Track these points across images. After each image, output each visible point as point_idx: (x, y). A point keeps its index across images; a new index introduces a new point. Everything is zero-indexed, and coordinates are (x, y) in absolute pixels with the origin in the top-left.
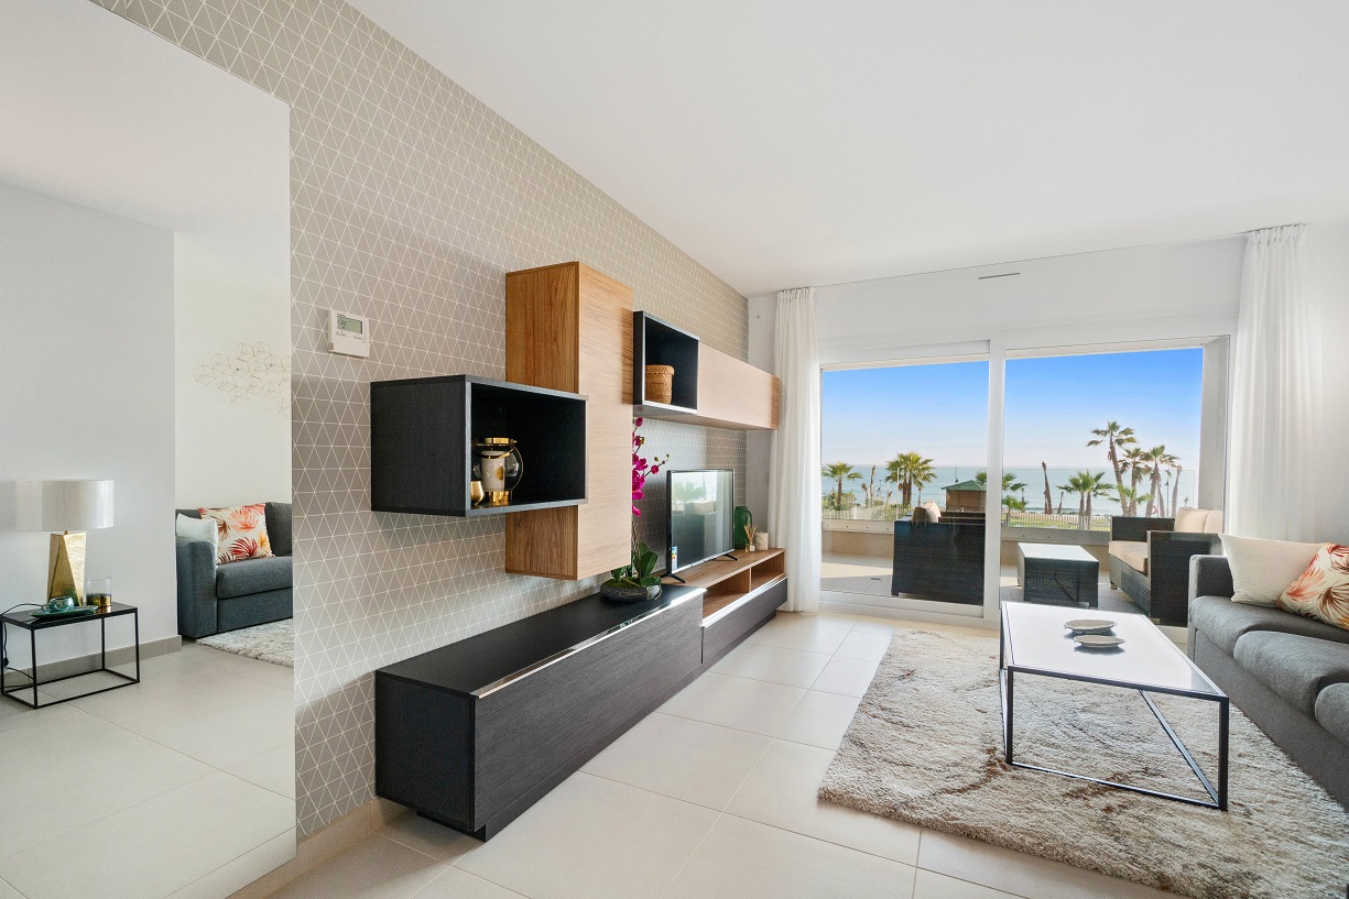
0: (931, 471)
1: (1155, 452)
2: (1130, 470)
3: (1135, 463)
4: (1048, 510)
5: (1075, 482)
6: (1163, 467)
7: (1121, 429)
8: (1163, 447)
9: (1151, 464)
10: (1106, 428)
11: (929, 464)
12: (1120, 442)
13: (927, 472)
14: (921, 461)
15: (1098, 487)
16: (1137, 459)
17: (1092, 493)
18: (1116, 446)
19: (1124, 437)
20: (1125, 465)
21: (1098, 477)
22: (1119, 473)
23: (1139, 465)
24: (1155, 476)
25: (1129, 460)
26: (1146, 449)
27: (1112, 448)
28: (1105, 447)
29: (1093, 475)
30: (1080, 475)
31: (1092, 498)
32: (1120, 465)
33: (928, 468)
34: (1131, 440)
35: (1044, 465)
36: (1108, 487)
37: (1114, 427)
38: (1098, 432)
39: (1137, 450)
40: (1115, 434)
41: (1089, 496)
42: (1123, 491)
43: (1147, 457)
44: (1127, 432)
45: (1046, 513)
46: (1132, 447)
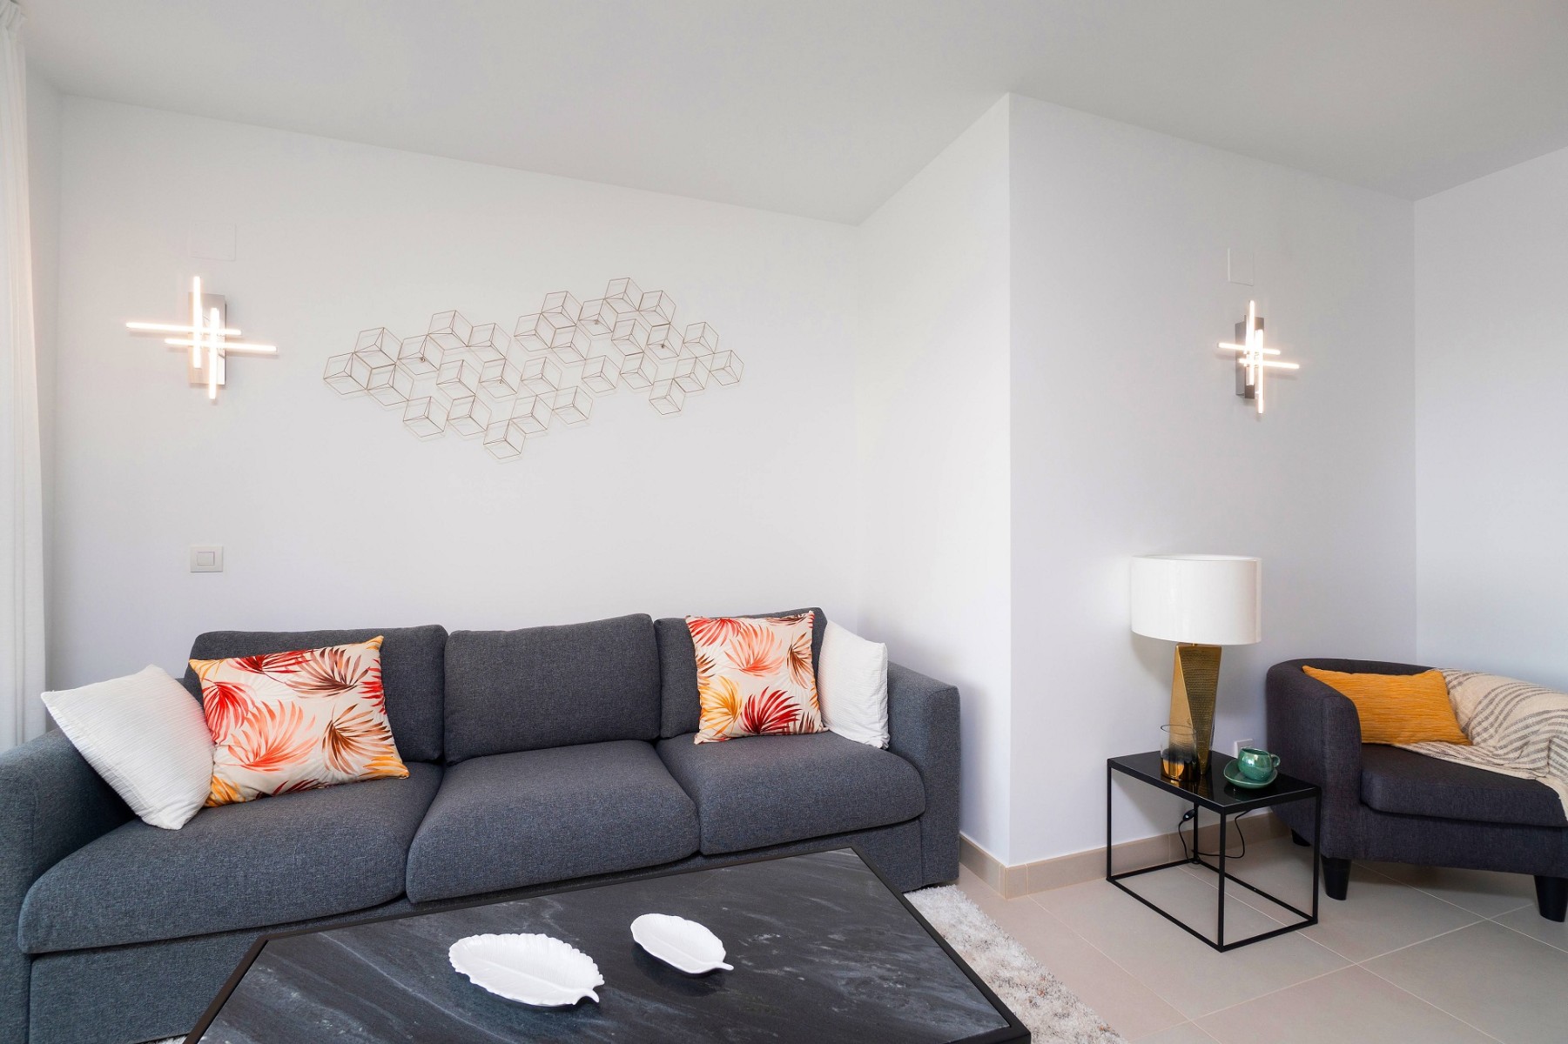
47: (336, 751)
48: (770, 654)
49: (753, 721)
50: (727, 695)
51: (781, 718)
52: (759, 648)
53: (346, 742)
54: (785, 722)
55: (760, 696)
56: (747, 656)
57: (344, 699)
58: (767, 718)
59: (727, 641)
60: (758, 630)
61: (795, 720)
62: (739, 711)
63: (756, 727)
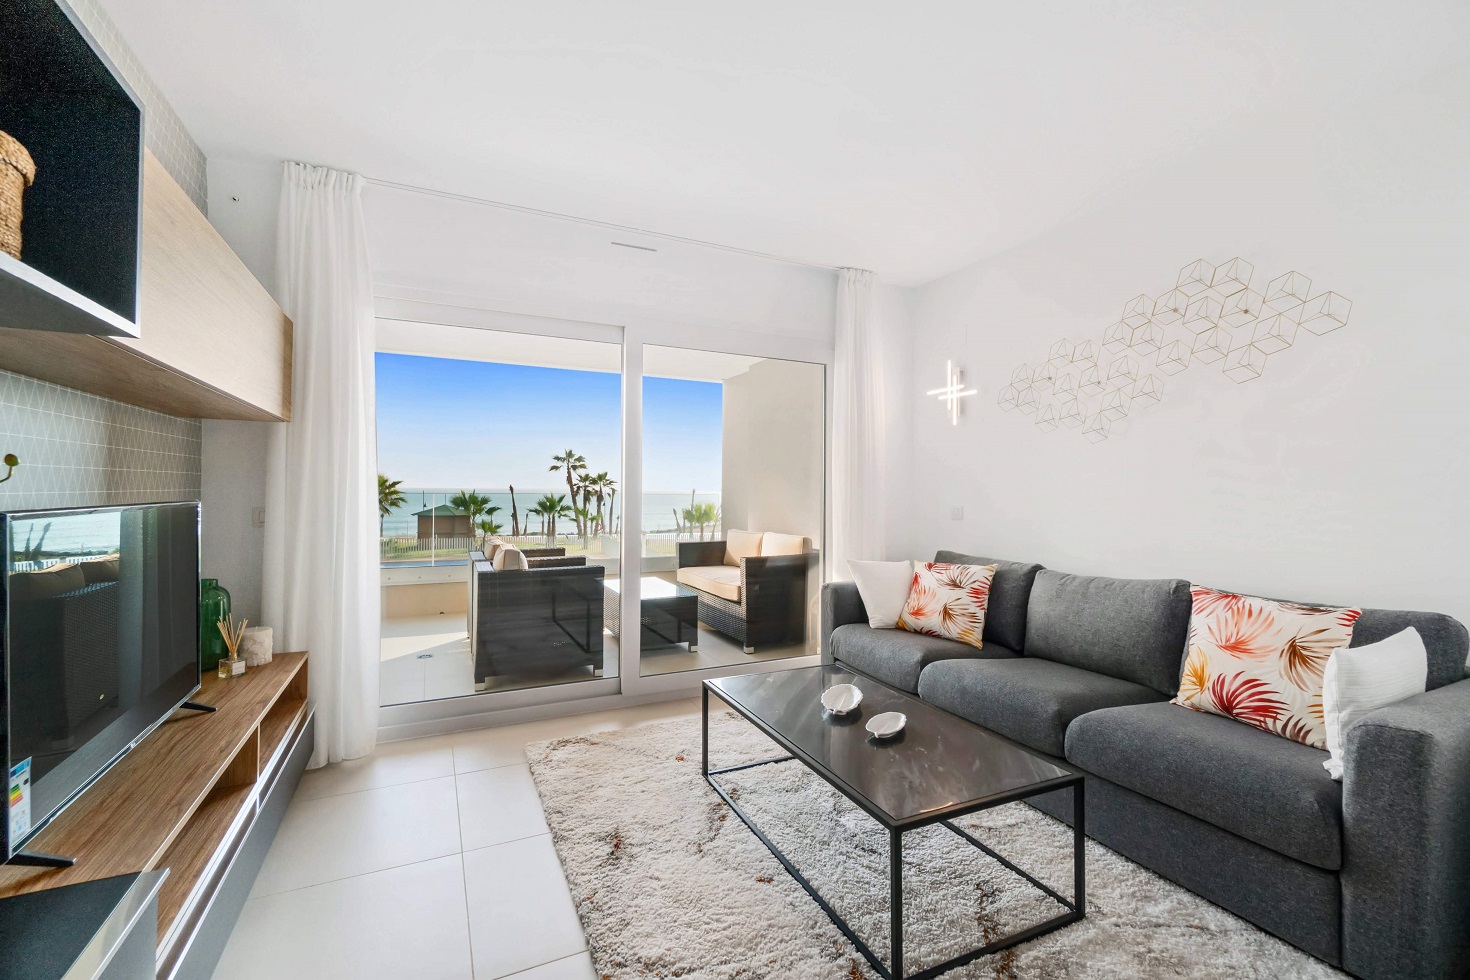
0: (401, 496)
1: (601, 477)
2: (582, 492)
3: (586, 487)
4: (516, 532)
5: (541, 504)
6: (606, 490)
7: (576, 457)
8: (606, 474)
9: (597, 488)
10: (564, 456)
11: (398, 487)
12: (575, 467)
13: (395, 496)
14: (388, 484)
15: (562, 509)
16: (587, 483)
17: (556, 515)
18: (572, 470)
19: (578, 464)
20: (579, 488)
21: (561, 499)
22: (574, 495)
23: (588, 489)
24: (600, 498)
25: (581, 484)
26: (594, 475)
27: (569, 473)
28: (563, 472)
29: (557, 498)
30: (547, 499)
31: (556, 518)
32: (575, 489)
33: (396, 492)
34: (583, 466)
35: (511, 489)
36: (568, 508)
37: (570, 455)
38: (557, 458)
39: (587, 475)
40: (573, 462)
41: (554, 518)
42: (577, 511)
43: (594, 482)
44: (580, 459)
45: (513, 535)
46: (582, 472)
47: (944, 619)
48: (1258, 639)
49: (1221, 699)
50: (1198, 665)
51: (1256, 709)
52: (1246, 629)
53: (950, 616)
54: (1261, 716)
55: (1231, 678)
56: (1229, 634)
57: (958, 593)
58: (1237, 704)
59: (1214, 614)
60: (1255, 613)
61: (1275, 718)
62: (1206, 684)
63: (1226, 708)
